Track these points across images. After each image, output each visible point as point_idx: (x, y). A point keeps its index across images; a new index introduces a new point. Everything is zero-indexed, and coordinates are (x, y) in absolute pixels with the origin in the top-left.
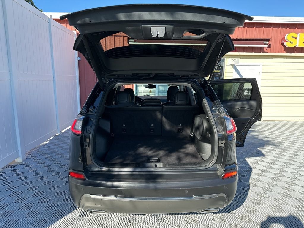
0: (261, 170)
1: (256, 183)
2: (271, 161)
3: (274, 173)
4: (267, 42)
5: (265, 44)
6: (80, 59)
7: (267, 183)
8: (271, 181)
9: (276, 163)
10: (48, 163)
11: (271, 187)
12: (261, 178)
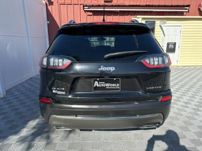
0: (184, 102)
1: (181, 112)
2: (192, 95)
3: (195, 105)
4: (188, 8)
5: (186, 9)
6: (48, 22)
7: (191, 113)
8: (194, 111)
9: (196, 97)
10: (22, 98)
11: (194, 116)
12: (185, 109)
